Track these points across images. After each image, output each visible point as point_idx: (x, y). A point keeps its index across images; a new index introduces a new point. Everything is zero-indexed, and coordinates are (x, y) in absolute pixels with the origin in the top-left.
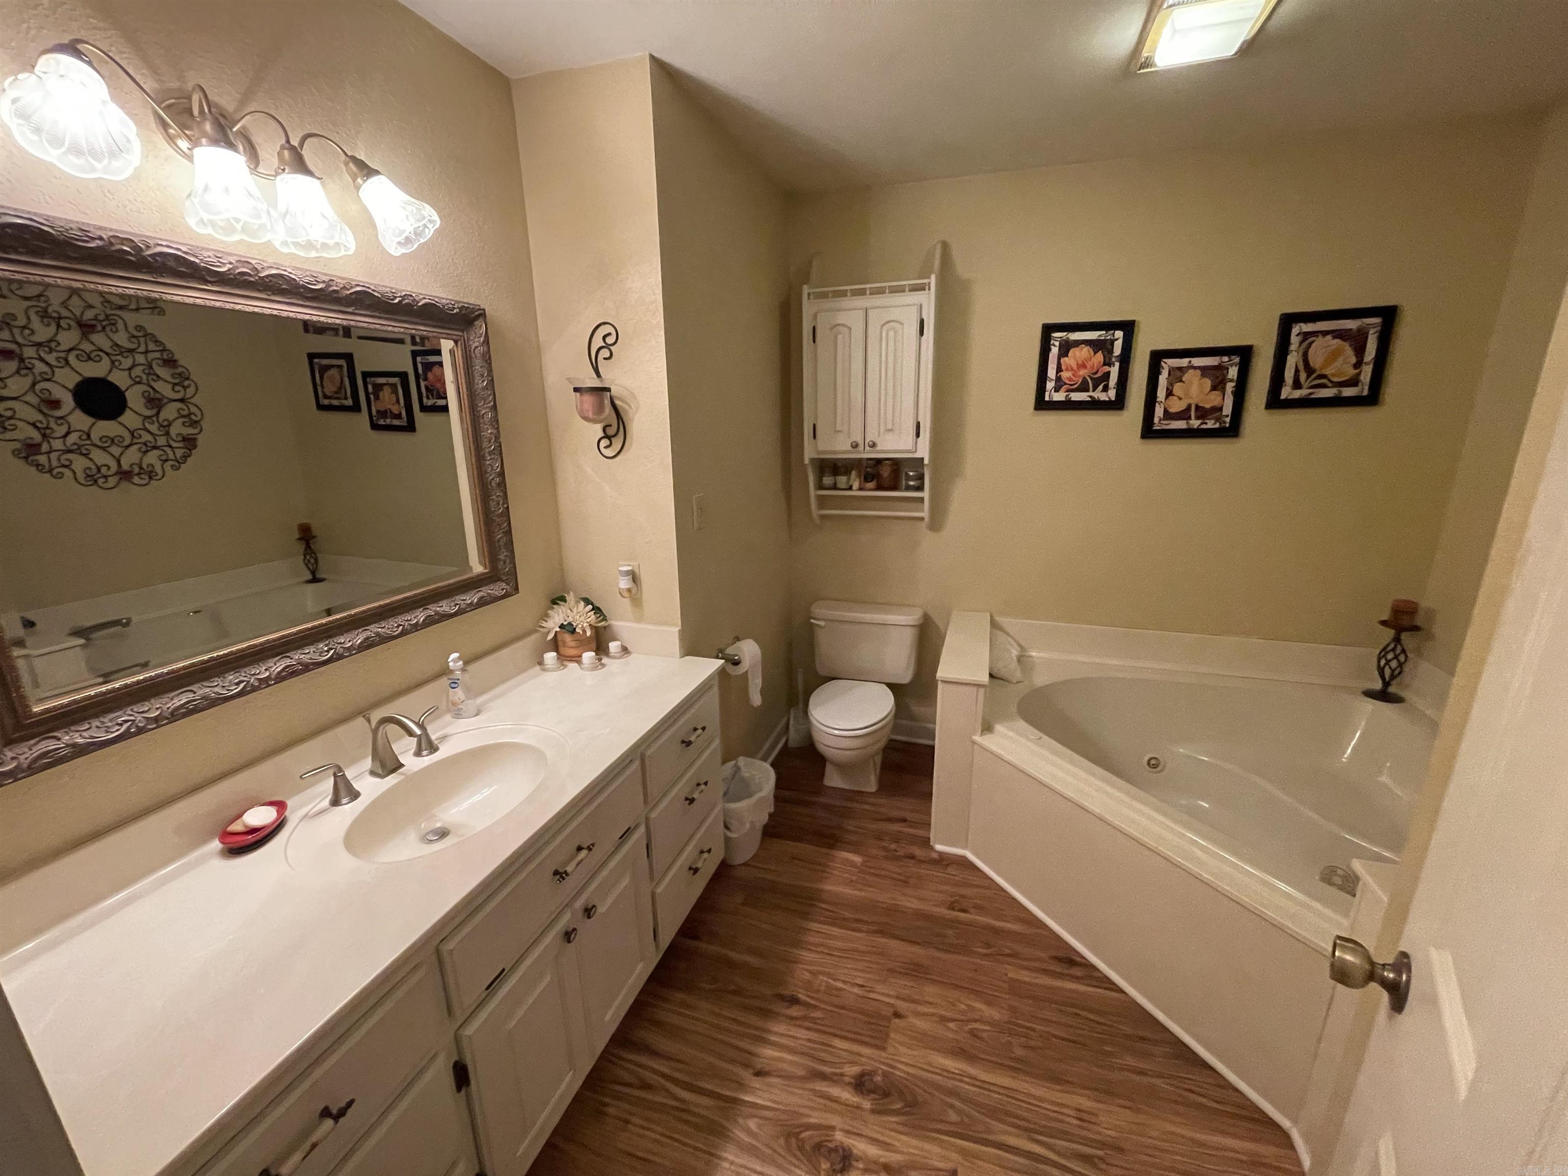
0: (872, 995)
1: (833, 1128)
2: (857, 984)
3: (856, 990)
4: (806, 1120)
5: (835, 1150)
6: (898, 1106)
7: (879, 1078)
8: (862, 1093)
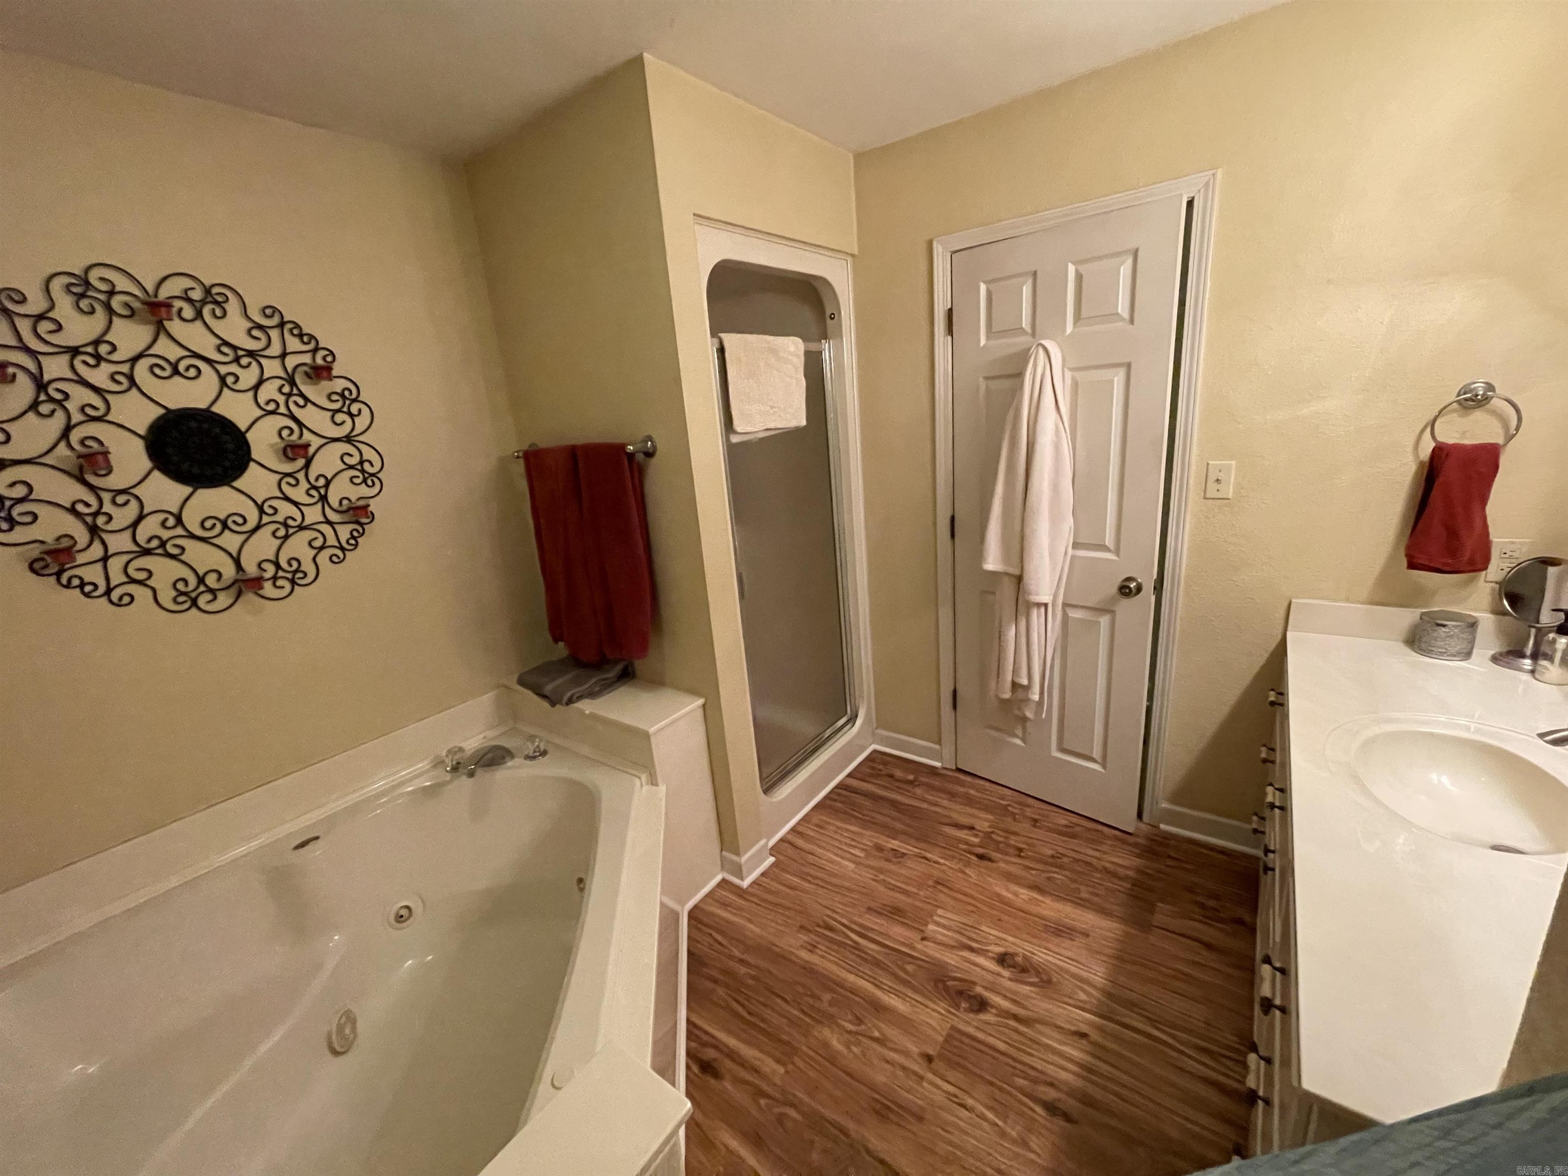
0: (951, 1089)
1: (1010, 979)
2: (967, 1109)
3: (970, 1102)
4: (1033, 989)
5: (1009, 966)
6: (950, 983)
7: (963, 1005)
8: (981, 998)
